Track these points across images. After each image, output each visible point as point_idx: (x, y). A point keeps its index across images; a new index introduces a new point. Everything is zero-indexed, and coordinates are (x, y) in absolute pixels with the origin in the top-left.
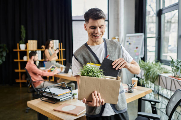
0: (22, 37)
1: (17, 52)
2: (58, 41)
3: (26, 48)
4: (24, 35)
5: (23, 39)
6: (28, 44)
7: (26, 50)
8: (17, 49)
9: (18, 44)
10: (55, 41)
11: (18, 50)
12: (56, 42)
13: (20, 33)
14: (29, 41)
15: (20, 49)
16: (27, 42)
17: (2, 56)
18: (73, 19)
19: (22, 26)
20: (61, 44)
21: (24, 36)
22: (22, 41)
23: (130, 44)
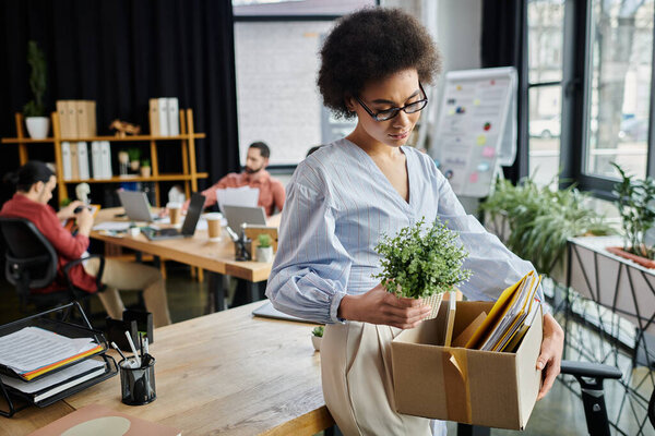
0: (34, 90)
1: (16, 146)
2: (174, 102)
3: (51, 133)
4: (39, 79)
5: (39, 95)
6: (55, 116)
7: (50, 140)
8: (15, 135)
9: (18, 117)
10: (162, 102)
11: (20, 139)
12: (168, 104)
13: (29, 69)
14: (61, 105)
15: (26, 134)
16: (54, 109)
18: (237, 12)
19: (33, 45)
20: (190, 113)
21: (42, 83)
22: (36, 104)
23: (459, 111)
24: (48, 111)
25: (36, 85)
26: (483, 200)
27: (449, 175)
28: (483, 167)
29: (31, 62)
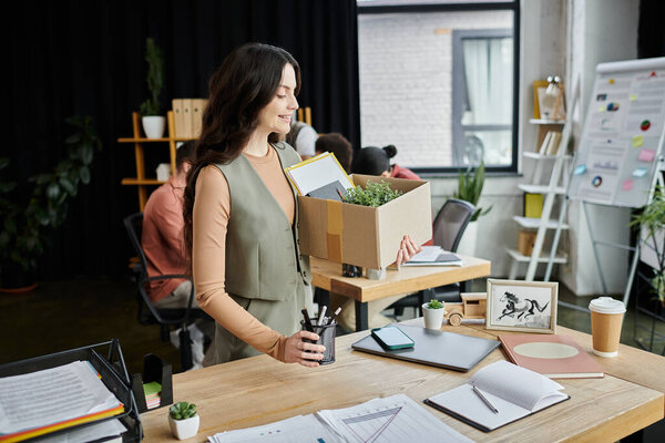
0: (151, 88)
1: (132, 145)
3: (166, 133)
4: (157, 78)
5: (156, 94)
6: (170, 114)
7: (165, 139)
8: (132, 136)
9: (135, 116)
11: (137, 138)
13: (146, 66)
14: (176, 103)
15: (143, 134)
16: (170, 108)
17: (78, 163)
19: (150, 41)
21: (159, 81)
22: (152, 102)
23: (611, 108)
24: (164, 110)
25: (153, 84)
26: (638, 212)
27: (597, 182)
28: (639, 173)
29: (148, 59)
